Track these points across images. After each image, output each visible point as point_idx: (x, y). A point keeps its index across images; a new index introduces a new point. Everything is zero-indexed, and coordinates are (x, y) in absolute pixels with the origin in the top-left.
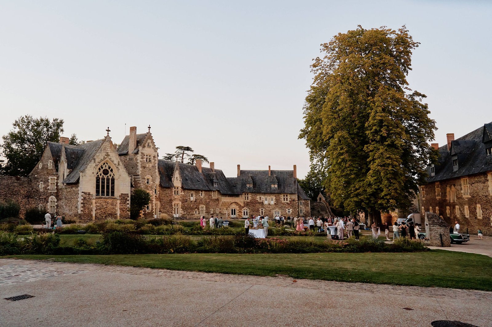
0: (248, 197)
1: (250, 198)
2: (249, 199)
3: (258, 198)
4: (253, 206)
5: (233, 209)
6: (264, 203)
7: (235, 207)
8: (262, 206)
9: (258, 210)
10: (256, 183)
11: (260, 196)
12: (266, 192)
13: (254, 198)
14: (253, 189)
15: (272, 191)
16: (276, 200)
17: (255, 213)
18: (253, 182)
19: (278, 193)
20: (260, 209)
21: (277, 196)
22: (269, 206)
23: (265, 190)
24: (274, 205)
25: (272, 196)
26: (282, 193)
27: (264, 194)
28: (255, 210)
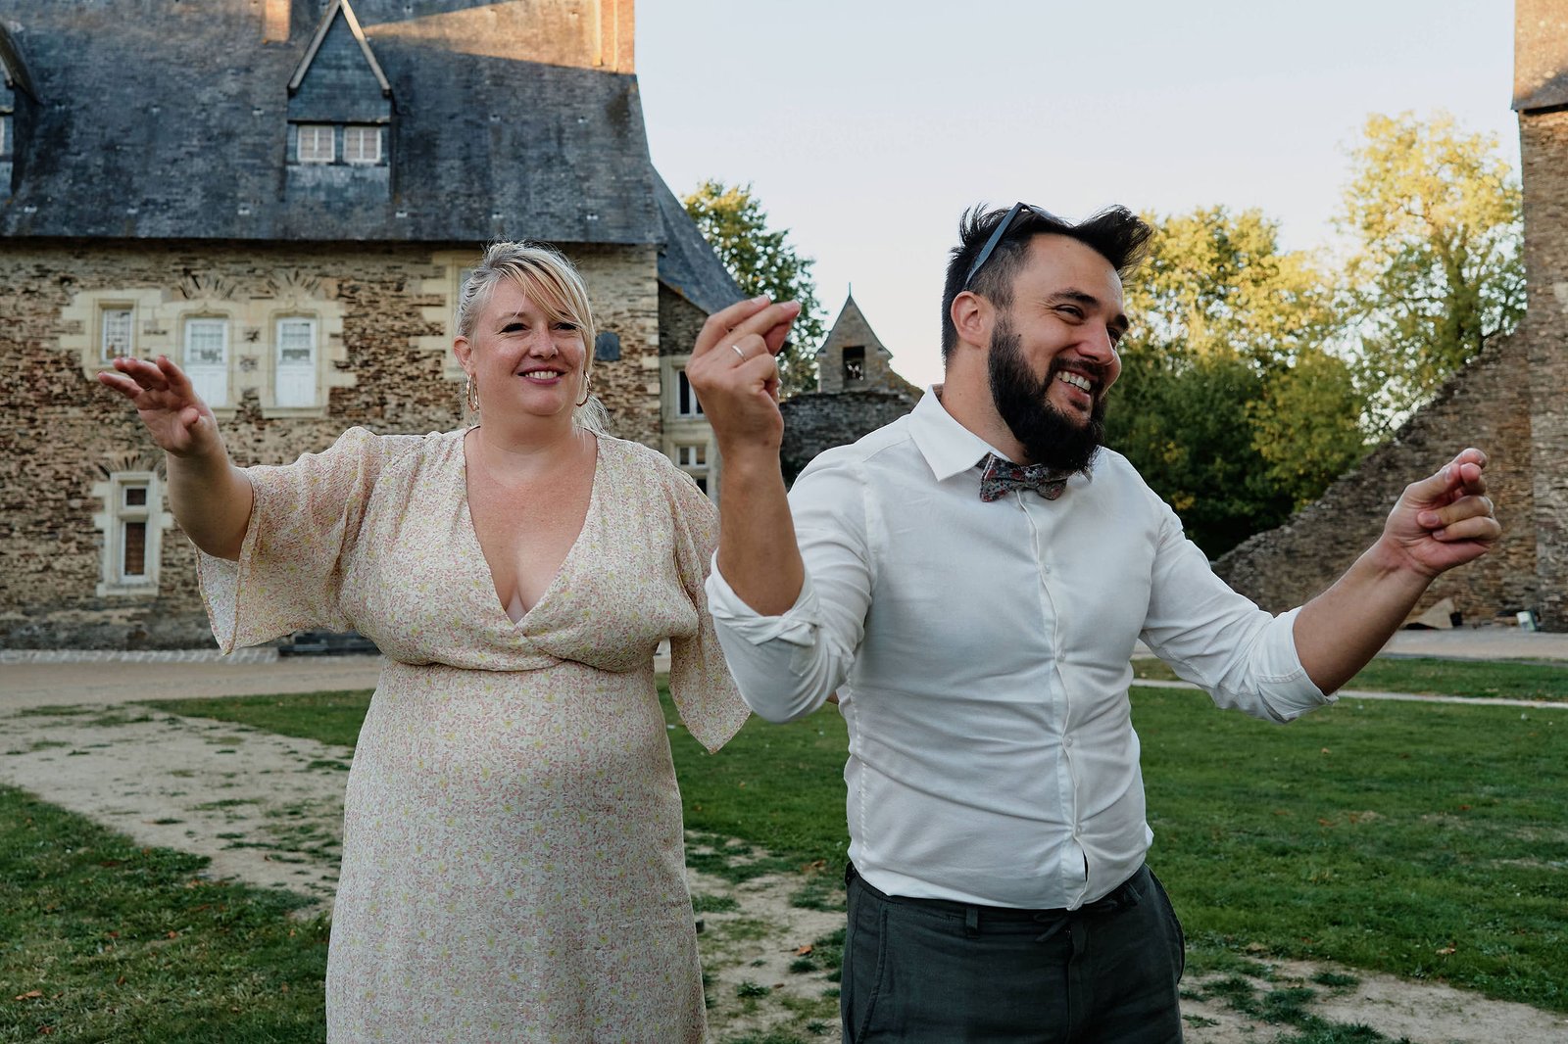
9: (76, 503)
10: (68, 113)
11: (112, 295)
12: (216, 228)
13: (12, 323)
14: (15, 185)
15: (295, 211)
16: (352, 349)
17: (27, 556)
18: (11, 95)
19: (390, 236)
20: (100, 489)
21: (377, 288)
22: (250, 441)
23: (194, 202)
24: (321, 415)
25: (298, 288)
26: (443, 236)
27: (172, 262)
28: (20, 507)
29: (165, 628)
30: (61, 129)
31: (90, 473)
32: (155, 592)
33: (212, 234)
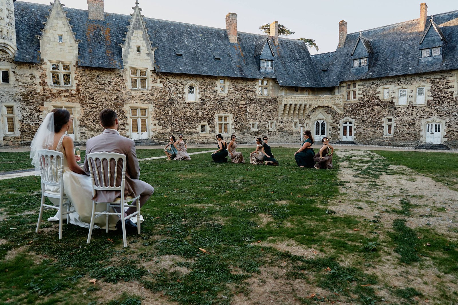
0: (355, 93)
1: (360, 94)
2: (358, 96)
3: (379, 93)
4: (367, 112)
5: (320, 122)
6: (396, 104)
7: (323, 117)
8: (390, 111)
9: (379, 122)
10: (379, 54)
11: (386, 86)
12: (404, 73)
13: (369, 93)
14: (369, 69)
15: (420, 67)
16: (432, 92)
17: (371, 130)
18: (368, 54)
19: (440, 69)
20: (383, 119)
21: (438, 80)
22: (411, 111)
23: (400, 68)
24: (425, 105)
25: (421, 81)
26: (453, 68)
27: (396, 79)
28: (370, 122)
29: (394, 143)
30: (378, 58)
31: (382, 117)
32: (393, 137)
33: (403, 74)
